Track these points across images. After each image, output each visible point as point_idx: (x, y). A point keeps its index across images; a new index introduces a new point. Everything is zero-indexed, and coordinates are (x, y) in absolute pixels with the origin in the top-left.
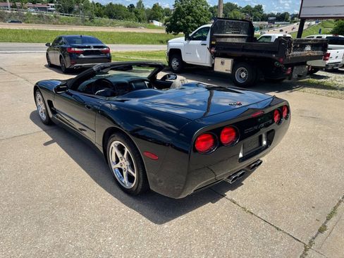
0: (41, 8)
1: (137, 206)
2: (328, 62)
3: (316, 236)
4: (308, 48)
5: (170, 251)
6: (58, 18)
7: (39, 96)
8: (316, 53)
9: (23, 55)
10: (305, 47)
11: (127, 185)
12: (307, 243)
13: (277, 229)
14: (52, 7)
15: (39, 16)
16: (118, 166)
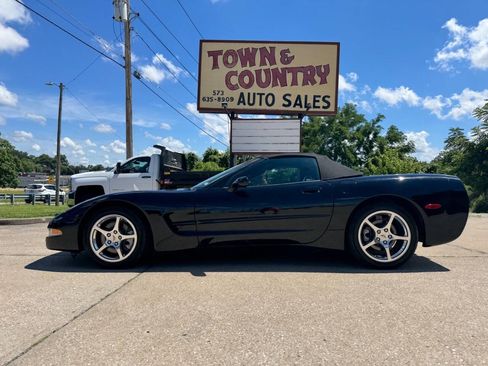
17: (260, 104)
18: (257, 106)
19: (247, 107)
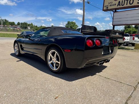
0: (14, 27)
1: (60, 77)
2: (124, 41)
3: (138, 85)
4: (117, 34)
5: (77, 89)
6: (21, 30)
7: (16, 45)
8: (120, 36)
9: (6, 41)
10: (116, 33)
11: (55, 69)
12: (135, 86)
13: (121, 83)
14: (19, 27)
15: (13, 30)
16: (51, 62)
17: (127, 4)
18: (125, 6)
19: (121, 6)
